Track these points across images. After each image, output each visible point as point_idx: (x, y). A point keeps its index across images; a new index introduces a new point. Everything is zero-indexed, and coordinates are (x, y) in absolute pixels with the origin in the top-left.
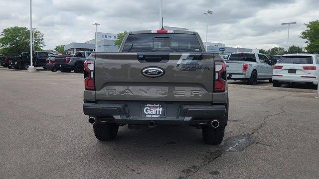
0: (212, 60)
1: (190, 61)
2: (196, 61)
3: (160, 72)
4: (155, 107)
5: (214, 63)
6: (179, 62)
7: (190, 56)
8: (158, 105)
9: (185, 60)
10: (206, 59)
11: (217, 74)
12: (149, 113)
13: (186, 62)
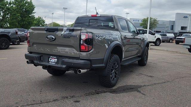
0: (79, 32)
1: (68, 32)
2: (71, 32)
3: (53, 38)
4: (54, 58)
5: (80, 34)
6: (63, 33)
7: (67, 29)
8: (55, 57)
9: (65, 31)
10: (76, 31)
11: (82, 40)
12: (51, 61)
13: (66, 33)
